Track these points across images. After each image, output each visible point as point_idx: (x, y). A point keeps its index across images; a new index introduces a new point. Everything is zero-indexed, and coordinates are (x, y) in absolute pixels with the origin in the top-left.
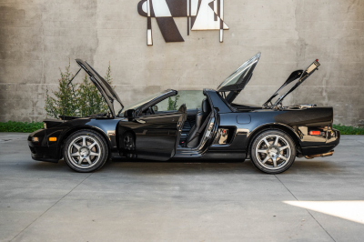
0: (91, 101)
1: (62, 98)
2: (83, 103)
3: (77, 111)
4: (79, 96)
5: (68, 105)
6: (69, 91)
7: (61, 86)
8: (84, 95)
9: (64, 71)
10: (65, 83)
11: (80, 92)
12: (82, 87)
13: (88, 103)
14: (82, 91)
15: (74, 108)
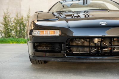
0: (20, 26)
1: (5, 25)
2: (16, 28)
3: (13, 32)
4: (14, 24)
5: (8, 29)
6: (8, 21)
7: (4, 19)
8: (16, 24)
9: (5, 11)
10: (6, 17)
11: (14, 22)
12: (15, 19)
13: (18, 28)
14: (15, 21)
15: (11, 30)
